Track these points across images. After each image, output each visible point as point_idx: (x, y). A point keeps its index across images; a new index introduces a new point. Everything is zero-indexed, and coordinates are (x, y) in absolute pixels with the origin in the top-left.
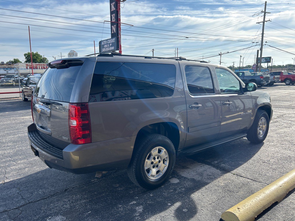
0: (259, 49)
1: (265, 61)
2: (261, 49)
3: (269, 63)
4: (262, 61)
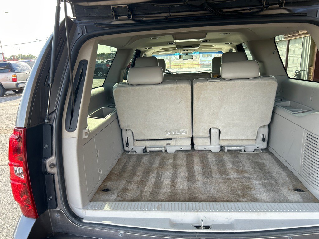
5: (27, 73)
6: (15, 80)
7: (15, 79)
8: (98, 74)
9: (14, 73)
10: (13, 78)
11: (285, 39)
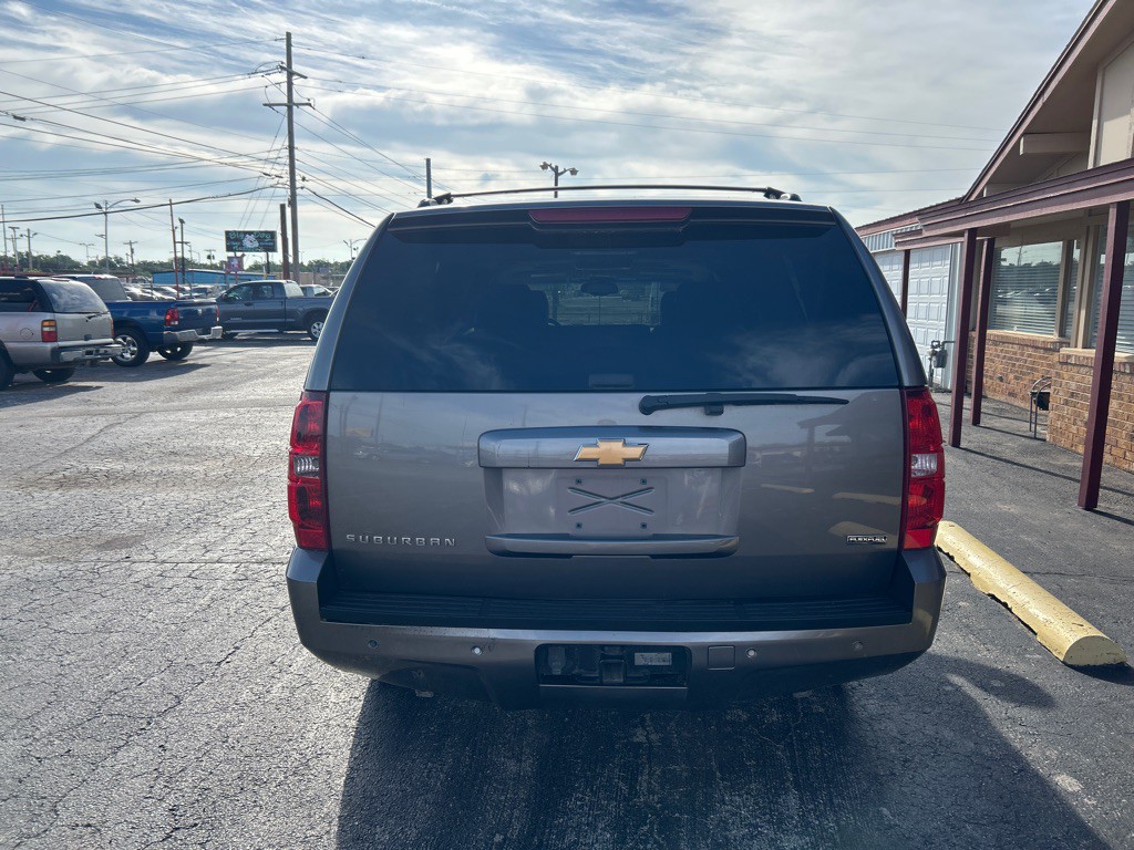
0: (287, 203)
1: (257, 244)
2: (293, 203)
3: (270, 254)
4: (247, 242)
5: (90, 318)
6: (49, 337)
7: (49, 332)
8: (313, 331)
9: (49, 316)
10: (46, 329)
11: (898, 248)
